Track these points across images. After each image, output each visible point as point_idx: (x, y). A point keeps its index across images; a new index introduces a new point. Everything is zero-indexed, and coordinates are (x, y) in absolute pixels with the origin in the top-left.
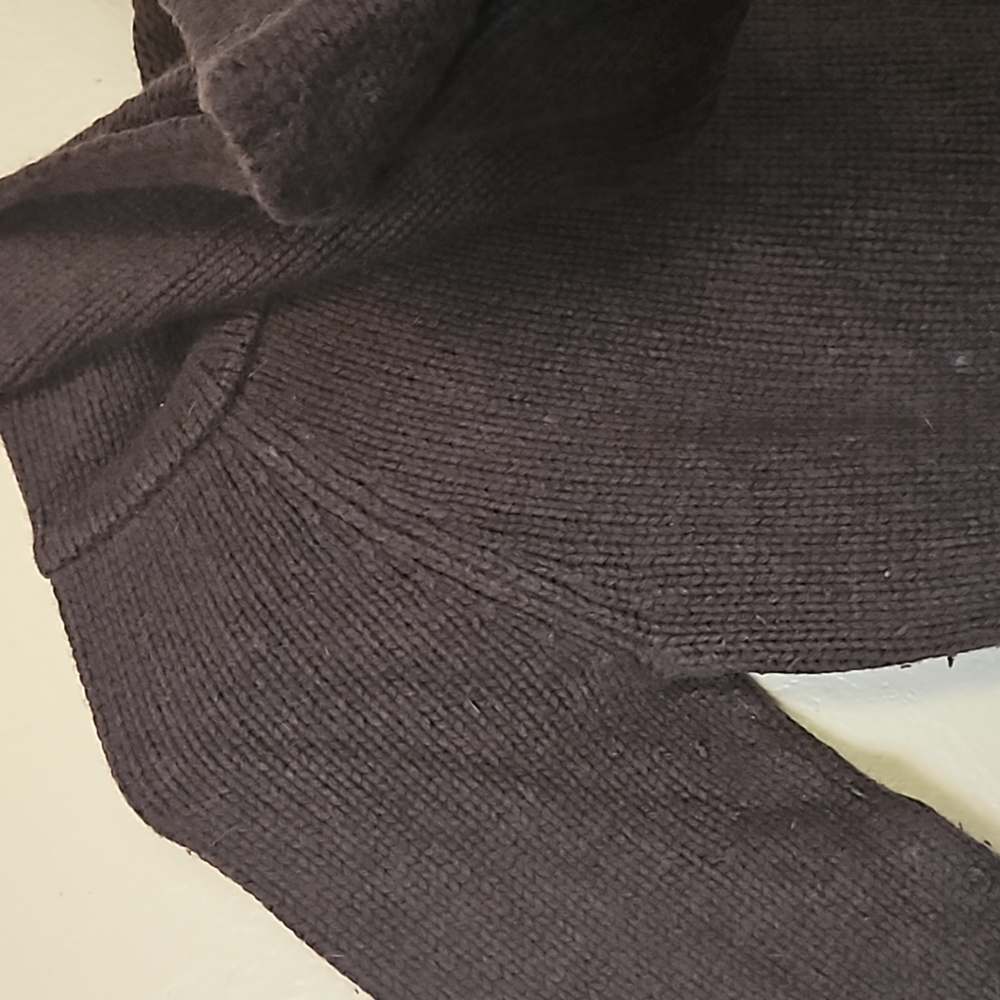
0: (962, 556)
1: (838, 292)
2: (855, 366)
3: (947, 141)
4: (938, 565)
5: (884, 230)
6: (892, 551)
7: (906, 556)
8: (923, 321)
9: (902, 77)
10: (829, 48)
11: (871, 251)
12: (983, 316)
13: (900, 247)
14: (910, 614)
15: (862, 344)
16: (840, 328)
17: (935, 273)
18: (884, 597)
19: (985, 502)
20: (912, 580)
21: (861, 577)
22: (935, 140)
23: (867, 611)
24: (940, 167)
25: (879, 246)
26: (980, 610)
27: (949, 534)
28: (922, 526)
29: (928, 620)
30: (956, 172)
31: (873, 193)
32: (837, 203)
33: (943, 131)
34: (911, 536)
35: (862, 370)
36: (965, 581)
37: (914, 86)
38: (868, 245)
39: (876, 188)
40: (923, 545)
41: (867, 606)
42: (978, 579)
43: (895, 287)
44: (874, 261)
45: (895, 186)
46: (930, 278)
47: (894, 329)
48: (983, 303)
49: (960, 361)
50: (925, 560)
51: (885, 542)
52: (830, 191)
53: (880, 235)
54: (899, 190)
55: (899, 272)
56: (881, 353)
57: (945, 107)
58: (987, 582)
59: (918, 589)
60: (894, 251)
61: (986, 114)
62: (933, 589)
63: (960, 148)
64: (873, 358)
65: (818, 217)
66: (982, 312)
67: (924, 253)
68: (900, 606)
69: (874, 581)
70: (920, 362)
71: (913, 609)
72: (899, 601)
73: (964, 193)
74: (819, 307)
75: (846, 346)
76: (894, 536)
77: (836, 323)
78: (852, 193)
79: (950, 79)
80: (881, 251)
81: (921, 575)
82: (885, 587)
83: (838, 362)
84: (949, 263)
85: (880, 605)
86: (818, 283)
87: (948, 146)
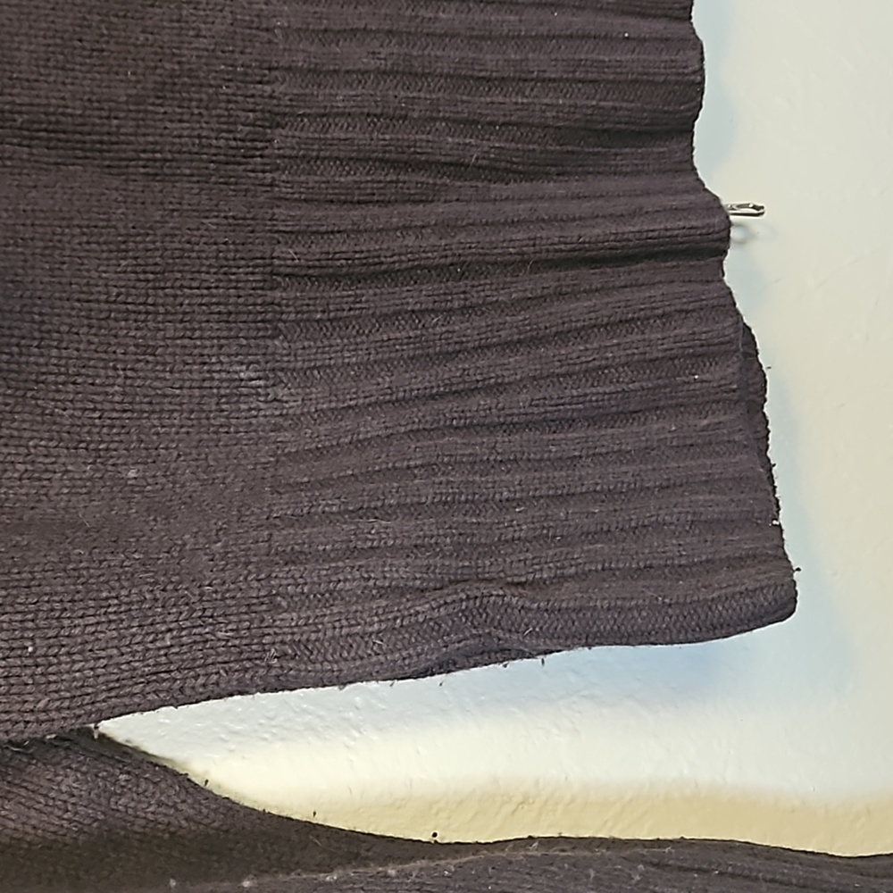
0: (102, 632)
1: (26, 416)
2: (40, 479)
3: (118, 295)
4: (79, 640)
5: (66, 366)
6: (38, 628)
7: (51, 633)
8: (102, 442)
9: (85, 239)
10: (24, 211)
11: (56, 383)
12: (155, 437)
13: (80, 380)
14: (53, 687)
15: (47, 461)
16: (27, 447)
17: (111, 402)
18: (28, 671)
19: (126, 584)
20: (55, 656)
21: (7, 653)
22: (108, 293)
23: (13, 685)
24: (113, 315)
25: (62, 378)
26: (118, 680)
27: (91, 612)
28: (68, 605)
29: (68, 691)
30: (126, 320)
31: (55, 335)
32: (23, 342)
33: (115, 286)
34: (57, 615)
35: (45, 483)
36: (103, 654)
37: (94, 246)
38: (52, 378)
39: (58, 332)
40: (66, 622)
41: (12, 681)
42: (115, 651)
43: (78, 413)
44: (58, 391)
45: (75, 330)
46: (107, 406)
47: (76, 448)
48: (155, 426)
49: (132, 474)
50: (68, 636)
51: (33, 621)
52: (16, 332)
53: (63, 369)
54: (77, 334)
55: (81, 401)
56: (63, 469)
57: (119, 265)
58: (123, 654)
59: (59, 663)
60: (74, 383)
61: (152, 273)
62: (74, 662)
63: (130, 300)
64: (55, 472)
65: (7, 354)
66: (154, 434)
67: (101, 385)
68: (43, 680)
69: (20, 656)
70: (98, 475)
71: (55, 682)
72: (42, 674)
73: (134, 337)
74: (8, 428)
75: (33, 462)
76: (41, 615)
77: (23, 442)
78: (36, 334)
79: (124, 242)
80: (64, 384)
81: (63, 650)
82: (29, 662)
83: (25, 476)
84: (124, 394)
85: (25, 679)
86: (8, 408)
87: (119, 299)
